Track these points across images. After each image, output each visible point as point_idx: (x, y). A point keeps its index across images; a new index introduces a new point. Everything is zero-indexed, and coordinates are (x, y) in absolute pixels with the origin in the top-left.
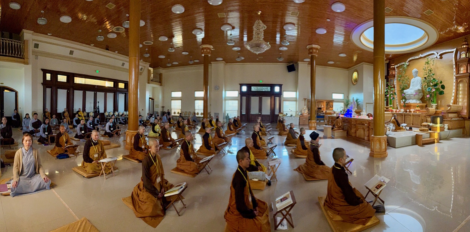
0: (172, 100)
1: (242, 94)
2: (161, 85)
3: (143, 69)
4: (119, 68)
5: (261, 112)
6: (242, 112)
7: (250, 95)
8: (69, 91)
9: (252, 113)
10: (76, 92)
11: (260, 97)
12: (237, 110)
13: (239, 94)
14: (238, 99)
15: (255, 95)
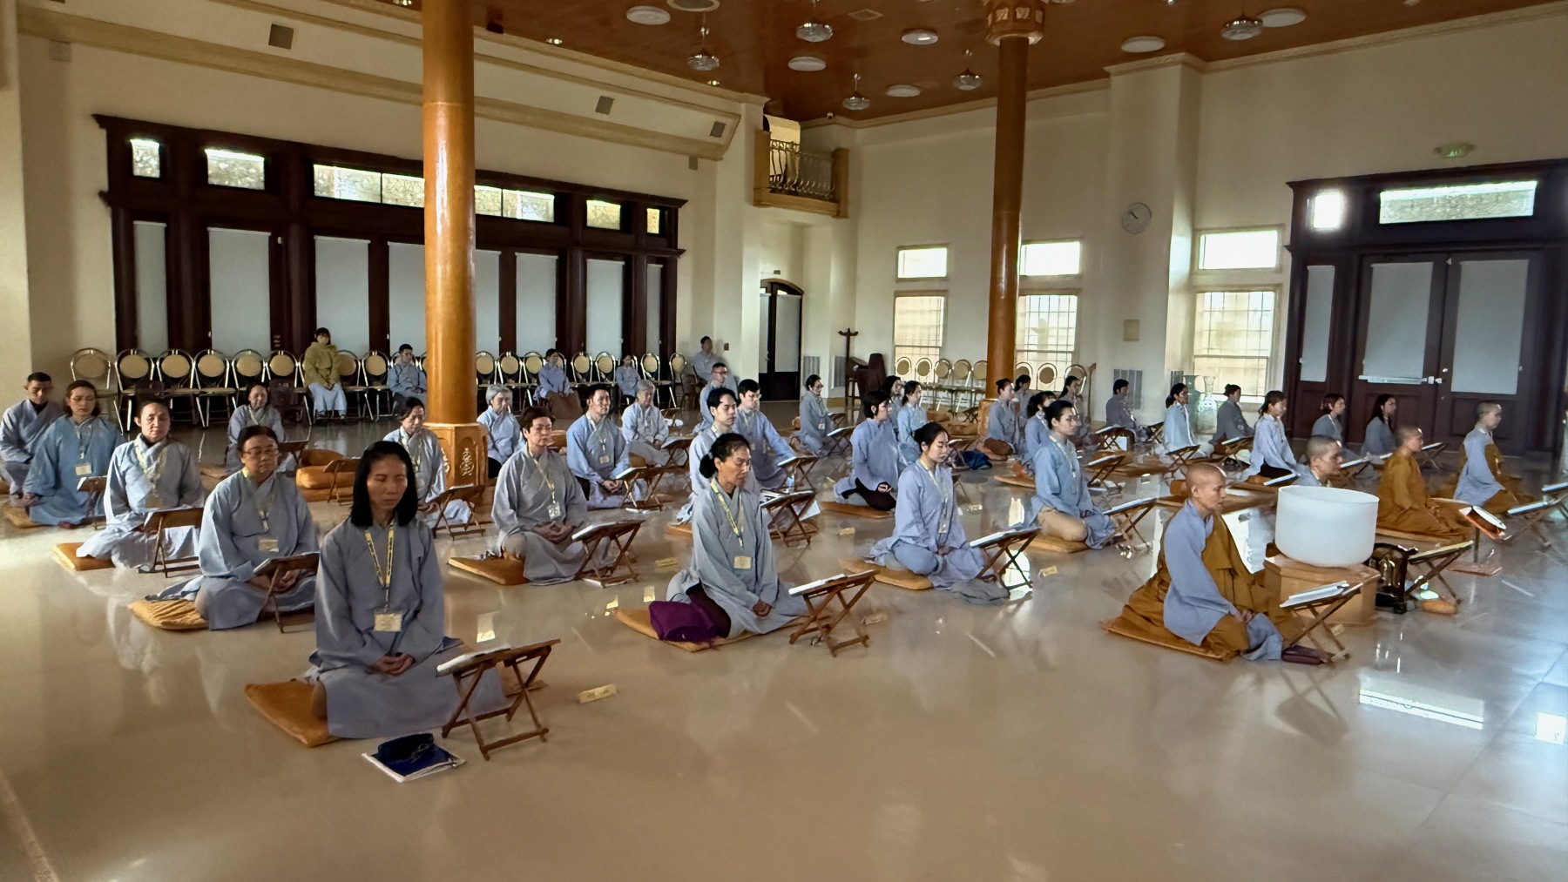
0: (898, 294)
1: (1306, 250)
2: (838, 214)
3: (726, 133)
4: (582, 120)
5: (1445, 370)
6: (1299, 366)
7: (1361, 258)
8: (279, 240)
9: (1372, 379)
10: (325, 245)
11: (1447, 265)
12: (1268, 354)
13: (1286, 247)
14: (1279, 286)
15: (1405, 255)
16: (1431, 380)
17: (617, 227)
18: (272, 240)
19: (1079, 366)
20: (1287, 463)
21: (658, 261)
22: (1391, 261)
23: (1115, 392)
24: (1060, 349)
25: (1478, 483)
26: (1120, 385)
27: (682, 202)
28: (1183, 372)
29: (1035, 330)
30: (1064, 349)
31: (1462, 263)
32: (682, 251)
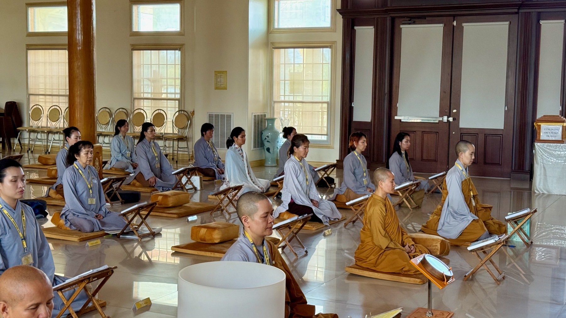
0: (31, 47)
5: (455, 111)
6: (351, 109)
7: (393, 20)
9: (404, 119)
11: (453, 25)
12: (327, 99)
13: (338, 10)
14: (334, 42)
15: (424, 17)
16: (445, 119)
19: (184, 111)
20: (312, 201)
22: (414, 23)
23: (202, 135)
24: (170, 96)
25: (455, 214)
26: (206, 128)
28: (265, 115)
29: (148, 79)
30: (173, 96)
31: (464, 24)
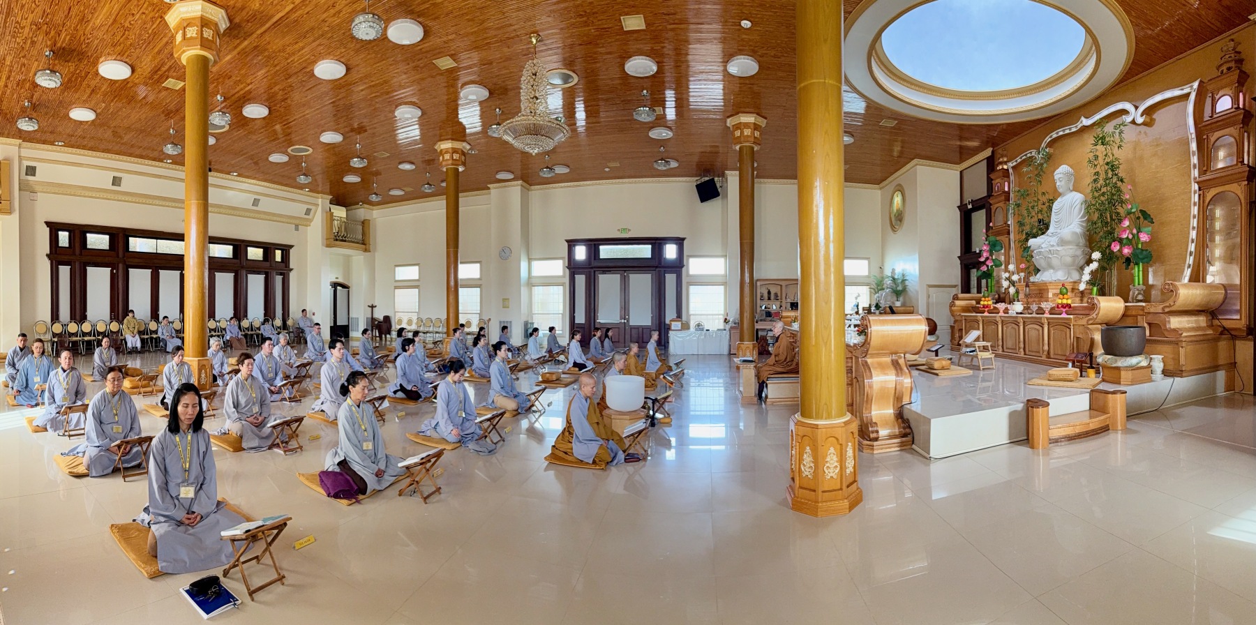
0: (396, 288)
1: (574, 268)
2: (366, 251)
3: (312, 212)
4: (246, 210)
5: (627, 316)
6: (574, 317)
7: (595, 271)
8: (115, 271)
9: (602, 321)
10: (133, 273)
11: (625, 275)
12: (561, 312)
13: (566, 267)
14: (565, 283)
15: (610, 271)
16: (623, 321)
17: (262, 259)
18: (112, 271)
21: (281, 274)
22: (604, 273)
23: (502, 331)
25: (653, 363)
26: (504, 328)
27: (291, 247)
31: (629, 275)
32: (292, 269)
